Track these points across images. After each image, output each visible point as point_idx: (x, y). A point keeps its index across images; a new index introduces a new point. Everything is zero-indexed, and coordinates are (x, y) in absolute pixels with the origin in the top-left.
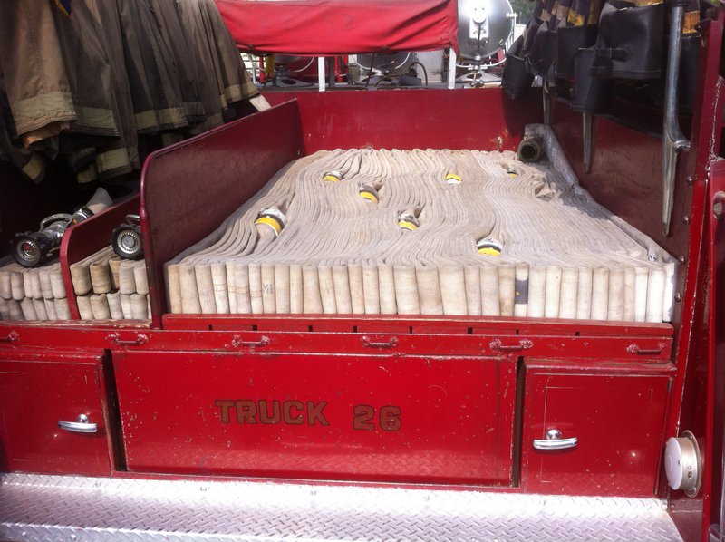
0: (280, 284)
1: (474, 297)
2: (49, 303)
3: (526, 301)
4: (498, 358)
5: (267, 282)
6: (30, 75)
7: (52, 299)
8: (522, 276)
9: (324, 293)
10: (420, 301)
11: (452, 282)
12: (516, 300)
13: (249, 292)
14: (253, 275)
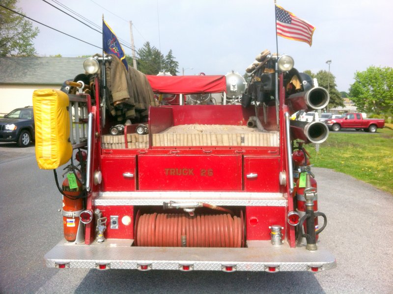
0: (182, 138)
1: (231, 141)
2: (120, 144)
3: (244, 142)
4: (237, 155)
5: (178, 138)
6: (119, 87)
7: (121, 143)
8: (243, 136)
9: (193, 141)
10: (217, 143)
11: (225, 137)
12: (242, 142)
13: (173, 141)
14: (175, 136)
